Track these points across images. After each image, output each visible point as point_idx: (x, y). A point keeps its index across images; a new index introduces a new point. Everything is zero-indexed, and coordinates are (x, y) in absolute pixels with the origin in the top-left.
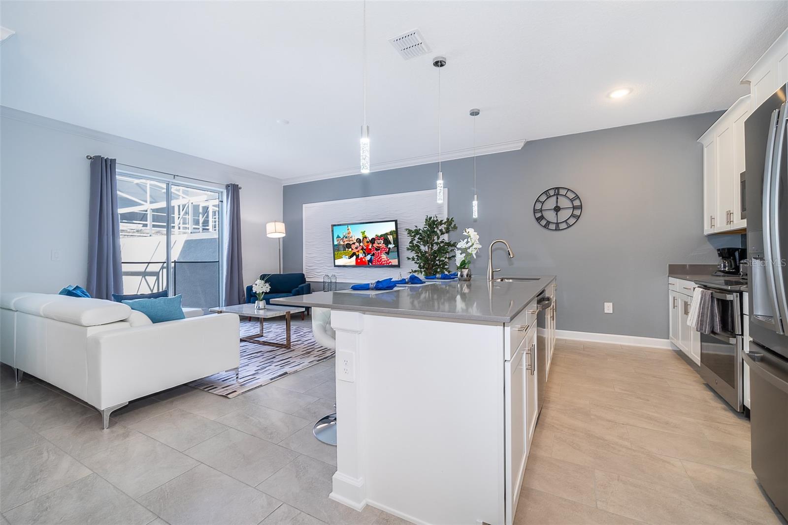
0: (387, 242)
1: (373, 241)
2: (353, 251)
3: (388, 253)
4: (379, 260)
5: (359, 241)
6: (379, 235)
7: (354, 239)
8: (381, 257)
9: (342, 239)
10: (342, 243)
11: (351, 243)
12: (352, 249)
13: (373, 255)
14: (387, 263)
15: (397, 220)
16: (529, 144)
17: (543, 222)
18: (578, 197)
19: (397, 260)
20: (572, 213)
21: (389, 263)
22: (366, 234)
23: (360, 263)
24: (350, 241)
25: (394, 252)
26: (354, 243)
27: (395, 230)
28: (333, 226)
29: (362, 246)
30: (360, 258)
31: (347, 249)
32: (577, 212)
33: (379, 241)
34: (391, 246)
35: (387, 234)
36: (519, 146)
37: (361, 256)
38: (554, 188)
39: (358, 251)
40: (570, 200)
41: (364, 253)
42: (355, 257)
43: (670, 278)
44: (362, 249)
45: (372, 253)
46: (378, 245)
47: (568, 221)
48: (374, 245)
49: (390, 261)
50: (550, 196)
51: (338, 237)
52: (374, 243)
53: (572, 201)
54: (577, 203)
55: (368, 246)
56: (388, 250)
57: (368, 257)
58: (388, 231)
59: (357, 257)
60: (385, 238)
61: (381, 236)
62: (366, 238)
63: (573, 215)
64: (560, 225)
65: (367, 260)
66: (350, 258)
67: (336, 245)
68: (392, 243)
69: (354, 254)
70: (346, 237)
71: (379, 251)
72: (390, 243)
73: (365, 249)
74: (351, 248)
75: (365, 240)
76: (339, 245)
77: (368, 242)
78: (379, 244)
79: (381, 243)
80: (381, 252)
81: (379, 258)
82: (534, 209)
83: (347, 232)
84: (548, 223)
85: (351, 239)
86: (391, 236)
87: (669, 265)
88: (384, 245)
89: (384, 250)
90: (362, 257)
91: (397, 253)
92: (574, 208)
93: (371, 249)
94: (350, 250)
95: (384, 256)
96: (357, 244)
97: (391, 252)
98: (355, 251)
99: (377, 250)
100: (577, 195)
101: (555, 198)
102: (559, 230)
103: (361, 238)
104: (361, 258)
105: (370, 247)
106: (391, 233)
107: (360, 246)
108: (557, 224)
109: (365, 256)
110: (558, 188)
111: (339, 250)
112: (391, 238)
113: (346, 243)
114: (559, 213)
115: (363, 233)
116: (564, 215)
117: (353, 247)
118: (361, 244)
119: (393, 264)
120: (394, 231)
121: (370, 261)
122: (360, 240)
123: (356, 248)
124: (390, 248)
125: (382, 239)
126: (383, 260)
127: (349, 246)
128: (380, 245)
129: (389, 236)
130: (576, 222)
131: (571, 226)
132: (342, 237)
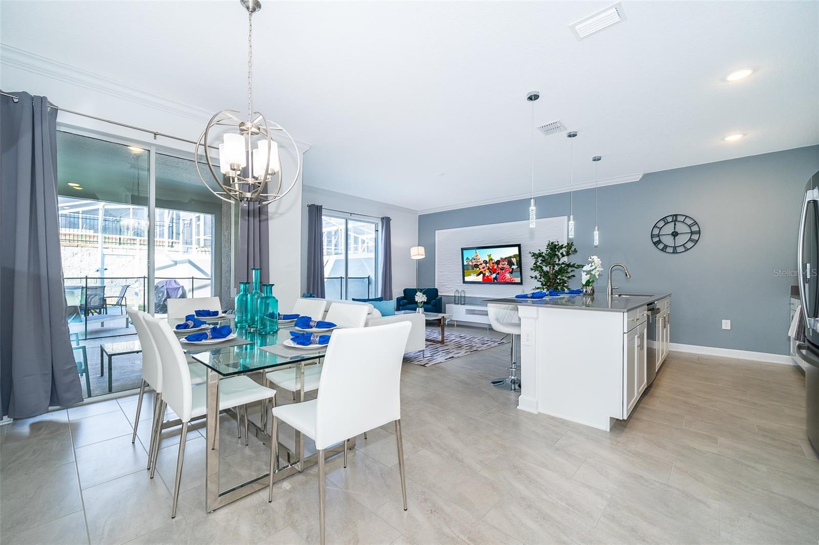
0: (511, 264)
1: (498, 262)
2: (480, 270)
3: (511, 273)
5: (486, 262)
7: (481, 261)
9: (471, 260)
10: (471, 264)
11: (479, 263)
12: (480, 269)
13: (498, 274)
15: (520, 246)
16: (647, 176)
17: (661, 246)
18: (697, 223)
19: (520, 278)
20: (690, 238)
21: (512, 281)
22: (491, 256)
23: (486, 281)
25: (517, 271)
26: (481, 264)
27: (518, 253)
28: (463, 249)
31: (475, 269)
32: (695, 237)
33: (503, 263)
34: (514, 267)
36: (637, 178)
37: (487, 274)
38: (671, 215)
39: (485, 271)
40: (689, 225)
41: (490, 272)
42: (482, 275)
43: (792, 298)
44: (489, 269)
45: (497, 272)
46: (502, 266)
47: (685, 245)
48: (499, 266)
49: (513, 279)
50: (668, 223)
51: (468, 259)
52: (499, 264)
53: (690, 227)
54: (695, 228)
55: (494, 266)
56: (511, 270)
57: (494, 276)
58: (512, 254)
59: (484, 275)
60: (509, 260)
61: (506, 258)
62: (492, 260)
63: (690, 240)
64: (677, 249)
65: (492, 277)
66: (478, 276)
68: (515, 264)
69: (481, 272)
70: (475, 259)
71: (504, 271)
72: (514, 265)
73: (491, 269)
74: (478, 267)
75: (491, 261)
76: (468, 265)
77: (493, 263)
79: (506, 266)
81: (504, 277)
82: (652, 234)
83: (475, 255)
84: (666, 246)
86: (515, 259)
87: (792, 286)
89: (508, 270)
90: (489, 275)
91: (519, 273)
92: (692, 233)
93: (496, 269)
94: (478, 269)
95: (508, 275)
96: (484, 265)
98: (482, 270)
99: (501, 269)
100: (695, 222)
101: (673, 223)
102: (677, 253)
103: (488, 260)
104: (487, 276)
105: (495, 267)
106: (515, 256)
107: (486, 266)
108: (675, 248)
109: (491, 275)
110: (676, 215)
112: (514, 260)
113: (474, 263)
114: (676, 238)
115: (490, 256)
116: (681, 240)
117: (481, 267)
118: (488, 265)
119: (516, 282)
120: (517, 255)
121: (496, 278)
122: (487, 261)
123: (483, 268)
124: (513, 269)
125: (506, 261)
126: (507, 278)
127: (476, 266)
128: (505, 266)
129: (512, 259)
130: (693, 246)
131: (688, 249)
132: (471, 259)
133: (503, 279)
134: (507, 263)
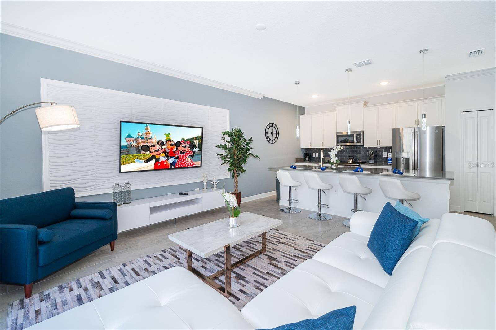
0: (192, 146)
1: (178, 144)
2: (152, 154)
3: (192, 156)
4: (183, 163)
5: (161, 143)
6: (186, 139)
7: (155, 141)
8: (185, 160)
9: (137, 140)
10: (135, 144)
11: (150, 145)
12: (151, 152)
13: (177, 158)
14: (191, 165)
15: (203, 128)
17: (268, 139)
18: (278, 129)
19: (200, 162)
21: (192, 165)
22: (170, 136)
23: (160, 167)
24: (148, 143)
25: (198, 155)
26: (154, 146)
27: (201, 136)
29: (164, 149)
30: (160, 161)
31: (142, 152)
32: (277, 136)
33: (184, 145)
34: (196, 150)
35: (193, 139)
36: (261, 97)
37: (162, 159)
39: (159, 155)
41: (166, 156)
42: (153, 161)
44: (165, 152)
45: (176, 156)
46: (183, 149)
47: (275, 140)
48: (179, 148)
49: (193, 163)
50: (270, 127)
51: (129, 136)
52: (180, 146)
55: (172, 148)
56: (192, 153)
57: (171, 160)
58: (195, 136)
59: (157, 161)
61: (188, 140)
62: (170, 140)
65: (169, 163)
66: (146, 162)
67: (125, 147)
68: (198, 147)
69: (153, 157)
70: (144, 138)
71: (184, 155)
72: (196, 147)
73: (168, 153)
74: (149, 150)
75: (169, 142)
76: (129, 147)
77: (172, 145)
78: (184, 147)
80: (186, 155)
81: (183, 161)
82: (265, 132)
83: (145, 131)
84: (270, 140)
85: (149, 141)
86: (197, 141)
87: (296, 159)
88: (190, 148)
89: (189, 154)
90: (164, 160)
91: (201, 156)
92: (276, 134)
93: (175, 152)
94: (149, 152)
95: (188, 159)
96: (158, 147)
97: (196, 155)
98: (155, 154)
99: (181, 153)
101: (272, 128)
102: (273, 143)
103: (165, 141)
104: (162, 161)
105: (174, 150)
106: (198, 138)
107: (162, 148)
108: (272, 140)
109: (168, 159)
110: (272, 123)
111: (128, 153)
112: (196, 142)
113: (142, 144)
114: (272, 135)
115: (168, 135)
116: (274, 137)
117: (153, 149)
118: (164, 147)
119: (196, 166)
121: (173, 164)
122: (163, 142)
123: (157, 151)
124: (194, 152)
125: (188, 143)
126: (187, 162)
127: (146, 148)
128: (186, 149)
131: (276, 142)
132: (135, 137)
133: (183, 164)
134: (188, 146)
